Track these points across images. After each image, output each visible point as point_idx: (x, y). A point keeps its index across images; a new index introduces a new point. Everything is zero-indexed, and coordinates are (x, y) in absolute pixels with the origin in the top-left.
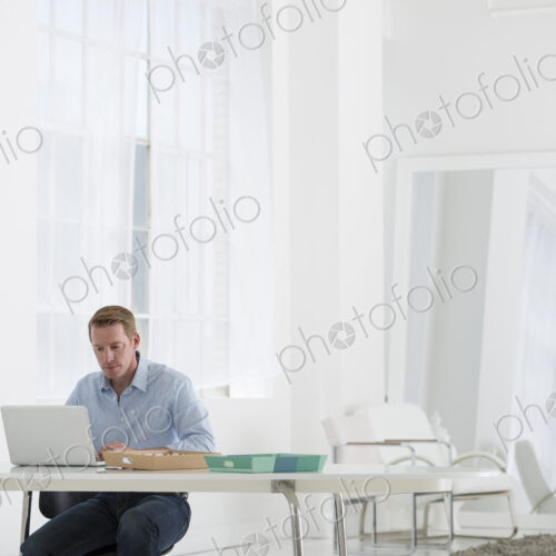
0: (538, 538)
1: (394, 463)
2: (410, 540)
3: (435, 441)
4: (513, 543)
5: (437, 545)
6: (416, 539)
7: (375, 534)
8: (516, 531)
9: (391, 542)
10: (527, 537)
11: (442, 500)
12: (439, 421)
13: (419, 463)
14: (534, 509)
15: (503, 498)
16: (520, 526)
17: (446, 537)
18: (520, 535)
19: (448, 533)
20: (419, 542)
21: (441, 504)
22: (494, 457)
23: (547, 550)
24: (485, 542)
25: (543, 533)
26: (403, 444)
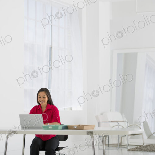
0: (150, 145)
1: (113, 127)
2: (118, 146)
3: (124, 121)
4: (143, 147)
5: (124, 147)
6: (119, 146)
7: (109, 144)
8: (144, 144)
9: (112, 146)
10: (147, 145)
11: (125, 136)
12: (124, 116)
13: (120, 127)
14: (148, 138)
15: (141, 135)
16: (145, 142)
17: (126, 145)
18: (145, 145)
19: (127, 144)
20: (120, 146)
21: (125, 137)
22: (138, 125)
23: (152, 148)
24: (136, 147)
25: (151, 144)
26: (116, 122)
